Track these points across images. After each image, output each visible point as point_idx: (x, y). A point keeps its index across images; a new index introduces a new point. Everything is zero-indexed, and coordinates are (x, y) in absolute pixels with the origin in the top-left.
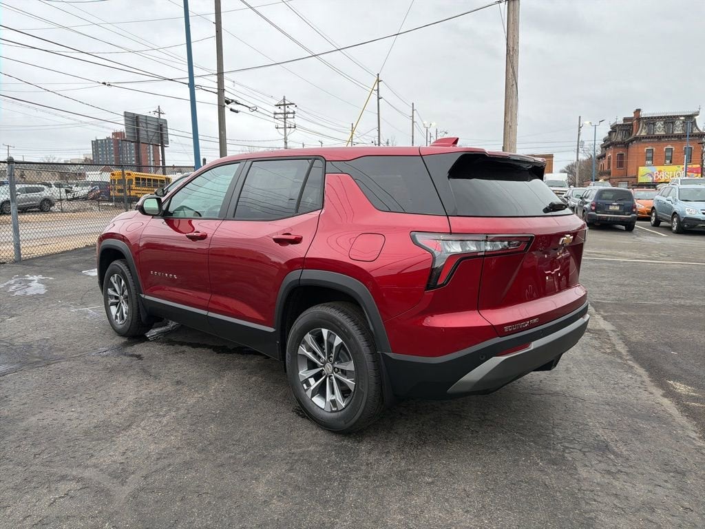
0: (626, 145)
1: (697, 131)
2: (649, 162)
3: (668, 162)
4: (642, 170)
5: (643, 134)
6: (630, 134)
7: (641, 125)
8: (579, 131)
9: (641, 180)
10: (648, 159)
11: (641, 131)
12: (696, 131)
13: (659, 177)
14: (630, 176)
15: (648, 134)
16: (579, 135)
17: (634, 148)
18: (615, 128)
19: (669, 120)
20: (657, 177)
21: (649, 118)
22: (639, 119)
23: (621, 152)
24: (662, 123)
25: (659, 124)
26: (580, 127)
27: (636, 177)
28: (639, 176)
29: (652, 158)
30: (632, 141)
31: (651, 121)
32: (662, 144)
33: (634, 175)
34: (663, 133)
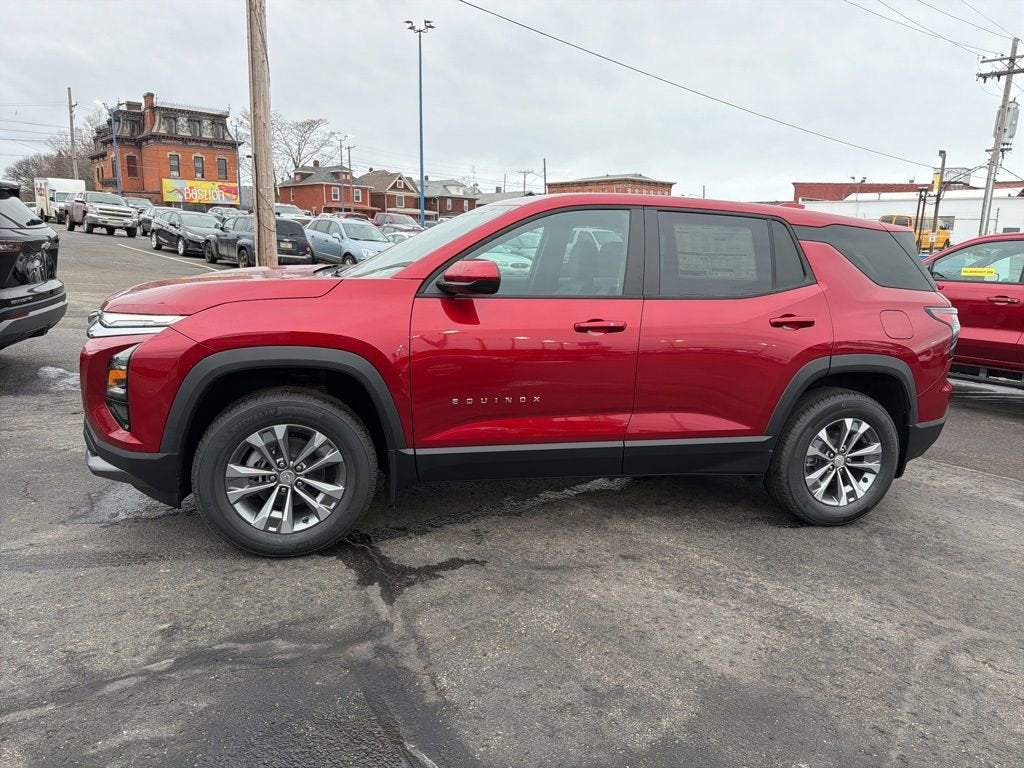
0: (138, 144)
1: (230, 139)
2: (175, 173)
3: (199, 175)
4: (169, 185)
5: (163, 131)
6: (142, 129)
7: (157, 117)
8: (71, 112)
9: (168, 198)
10: (173, 168)
11: (159, 127)
12: (228, 139)
13: (191, 195)
14: (150, 191)
15: (168, 132)
16: (71, 118)
17: (150, 150)
18: (116, 115)
19: (195, 117)
20: (188, 195)
21: (167, 109)
22: (153, 109)
23: (131, 154)
24: (186, 119)
25: (182, 121)
26: (71, 107)
27: (160, 193)
28: (165, 193)
29: (179, 169)
30: (146, 139)
31: (171, 114)
32: (189, 150)
33: (157, 189)
34: (188, 134)
